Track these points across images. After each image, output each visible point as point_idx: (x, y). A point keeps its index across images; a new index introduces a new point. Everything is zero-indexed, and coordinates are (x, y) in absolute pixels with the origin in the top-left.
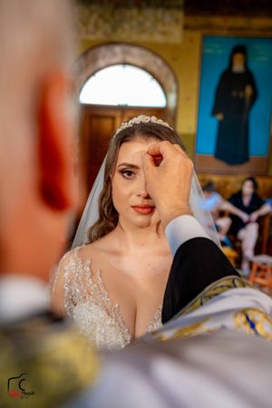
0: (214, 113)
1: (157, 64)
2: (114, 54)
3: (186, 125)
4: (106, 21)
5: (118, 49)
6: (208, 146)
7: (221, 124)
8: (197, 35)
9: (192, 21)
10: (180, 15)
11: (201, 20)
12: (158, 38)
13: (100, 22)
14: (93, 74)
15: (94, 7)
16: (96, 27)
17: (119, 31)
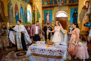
0: (72, 18)
1: (65, 12)
3: (69, 19)
5: (61, 11)
6: (72, 22)
7: (73, 19)
8: (70, 9)
9: (69, 7)
10: (68, 7)
11: (70, 7)
12: (65, 10)
15: (58, 7)
16: (58, 9)
17: (61, 9)
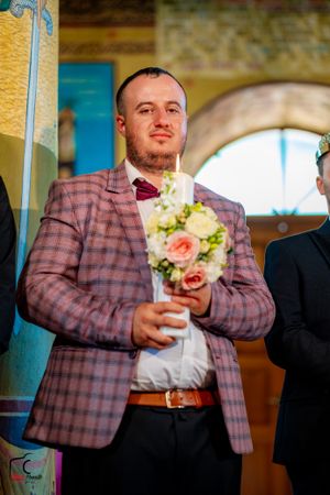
2: (269, 104)
4: (255, 41)
5: (278, 94)
13: (241, 44)
14: (215, 153)
15: (227, 17)
16: (234, 52)
17: (284, 57)
